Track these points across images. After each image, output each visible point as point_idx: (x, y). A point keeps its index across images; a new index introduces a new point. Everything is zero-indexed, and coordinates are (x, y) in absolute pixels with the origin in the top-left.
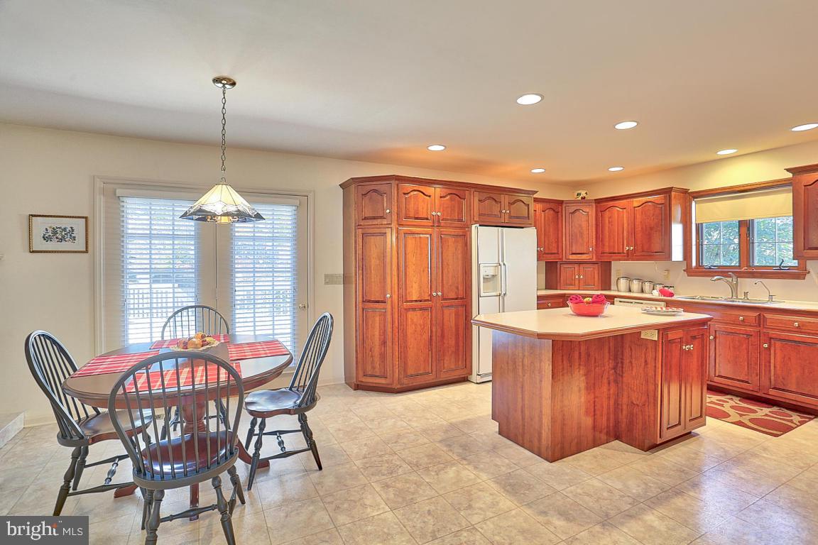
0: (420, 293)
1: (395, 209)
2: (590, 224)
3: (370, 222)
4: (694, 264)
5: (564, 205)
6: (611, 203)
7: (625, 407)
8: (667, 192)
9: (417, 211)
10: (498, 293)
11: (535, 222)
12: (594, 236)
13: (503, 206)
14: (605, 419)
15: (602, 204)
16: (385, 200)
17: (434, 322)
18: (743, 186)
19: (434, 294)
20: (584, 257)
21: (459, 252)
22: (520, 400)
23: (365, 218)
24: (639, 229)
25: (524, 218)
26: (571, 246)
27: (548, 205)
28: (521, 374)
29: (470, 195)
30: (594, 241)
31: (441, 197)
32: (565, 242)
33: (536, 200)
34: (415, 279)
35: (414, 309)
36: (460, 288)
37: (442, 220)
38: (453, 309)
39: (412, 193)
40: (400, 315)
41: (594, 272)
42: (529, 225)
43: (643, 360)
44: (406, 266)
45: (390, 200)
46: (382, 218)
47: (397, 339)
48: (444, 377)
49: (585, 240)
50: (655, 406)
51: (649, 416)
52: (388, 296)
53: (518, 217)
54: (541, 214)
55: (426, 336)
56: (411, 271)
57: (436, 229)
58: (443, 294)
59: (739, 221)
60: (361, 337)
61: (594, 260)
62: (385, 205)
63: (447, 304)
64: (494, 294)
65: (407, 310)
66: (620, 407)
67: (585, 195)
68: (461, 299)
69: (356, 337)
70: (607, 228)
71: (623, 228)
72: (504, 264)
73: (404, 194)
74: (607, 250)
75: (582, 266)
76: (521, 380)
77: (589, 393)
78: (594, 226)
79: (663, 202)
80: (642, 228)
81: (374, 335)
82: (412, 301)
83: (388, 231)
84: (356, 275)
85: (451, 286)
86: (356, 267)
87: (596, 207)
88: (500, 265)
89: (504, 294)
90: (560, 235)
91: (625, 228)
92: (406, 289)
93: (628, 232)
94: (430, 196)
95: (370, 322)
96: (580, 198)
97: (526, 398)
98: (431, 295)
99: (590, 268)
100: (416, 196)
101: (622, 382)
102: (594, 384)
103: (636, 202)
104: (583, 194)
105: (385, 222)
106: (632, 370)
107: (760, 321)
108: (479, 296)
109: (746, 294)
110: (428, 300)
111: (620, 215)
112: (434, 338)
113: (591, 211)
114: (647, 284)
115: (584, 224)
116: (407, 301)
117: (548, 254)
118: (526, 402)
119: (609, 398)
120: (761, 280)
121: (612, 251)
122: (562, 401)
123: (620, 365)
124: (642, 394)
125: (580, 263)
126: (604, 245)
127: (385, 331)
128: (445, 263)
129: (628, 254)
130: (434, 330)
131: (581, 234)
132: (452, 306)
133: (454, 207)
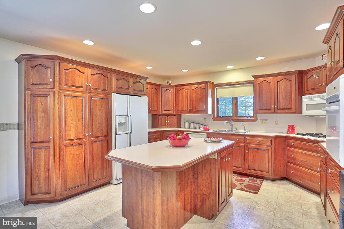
0: (76, 134)
1: (57, 79)
2: (173, 96)
3: (37, 87)
4: (216, 116)
5: (161, 87)
6: (182, 87)
7: (199, 196)
8: (206, 83)
9: (74, 81)
10: (127, 132)
11: (147, 94)
12: (174, 102)
13: (130, 84)
14: (189, 205)
15: (178, 87)
16: (49, 72)
17: (86, 152)
18: (235, 82)
19: (87, 134)
20: (170, 112)
21: (104, 108)
22: (140, 205)
23: (34, 84)
24: (194, 99)
25: (141, 91)
26: (164, 106)
27: (154, 87)
28: (140, 188)
29: (111, 75)
30: (174, 105)
31: (91, 74)
32: (161, 104)
33: (148, 83)
34: (72, 125)
35: (71, 145)
36: (104, 130)
37: (93, 88)
38: (100, 143)
39: (71, 70)
40: (61, 150)
41: (174, 119)
42: (144, 95)
43: (209, 169)
44: (65, 117)
45: (53, 72)
46: (47, 84)
47: (58, 166)
48: (94, 185)
49: (171, 104)
50: (215, 195)
51: (212, 201)
52: (51, 137)
53: (138, 91)
54: (150, 91)
55: (81, 162)
56: (69, 120)
57: (88, 94)
58: (92, 135)
59: (233, 97)
60: (30, 167)
61: (174, 114)
62: (49, 75)
63: (95, 140)
64: (125, 133)
65: (67, 146)
66: (196, 196)
67: (170, 83)
68: (105, 136)
69: (25, 167)
70: (180, 99)
71: (187, 99)
72: (130, 116)
73: (65, 69)
74: (180, 109)
75: (169, 116)
76: (141, 192)
77: (181, 194)
78: (174, 97)
79: (205, 87)
80: (196, 99)
81: (40, 165)
82: (70, 140)
83: (52, 93)
84: (25, 124)
85: (98, 129)
86: (25, 118)
87: (175, 88)
88: (128, 116)
89: (131, 133)
90: (159, 101)
91: (188, 99)
92: (65, 132)
93: (189, 101)
94: (84, 73)
95: (37, 156)
96: (168, 84)
97: (145, 204)
98: (84, 135)
99: (172, 118)
100: (73, 72)
101: (197, 183)
102: (184, 188)
103: (193, 87)
104: (170, 82)
105: (49, 87)
106: (203, 175)
107: (245, 140)
108: (116, 134)
109: (236, 128)
110: (82, 139)
111: (186, 93)
112: (86, 162)
113: (173, 90)
114: (197, 125)
115: (170, 97)
116: (66, 140)
117: (153, 110)
118: (145, 207)
119: (191, 193)
120: (242, 122)
121: (182, 109)
122: (167, 205)
123: (196, 173)
124: (208, 188)
125: (168, 115)
126: (178, 107)
127: (49, 161)
128: (94, 115)
129: (189, 110)
130: (86, 156)
131: (169, 101)
132: (99, 141)
133: (101, 81)
